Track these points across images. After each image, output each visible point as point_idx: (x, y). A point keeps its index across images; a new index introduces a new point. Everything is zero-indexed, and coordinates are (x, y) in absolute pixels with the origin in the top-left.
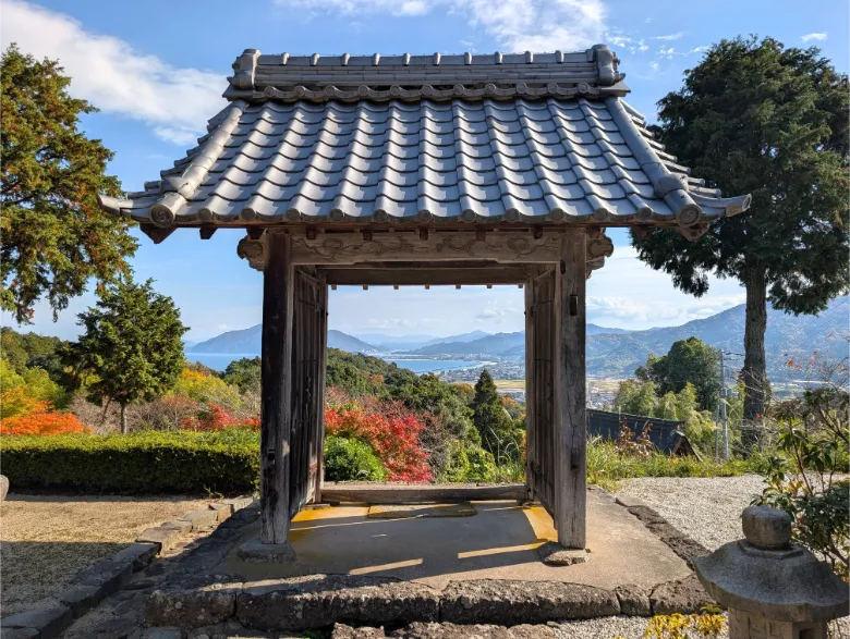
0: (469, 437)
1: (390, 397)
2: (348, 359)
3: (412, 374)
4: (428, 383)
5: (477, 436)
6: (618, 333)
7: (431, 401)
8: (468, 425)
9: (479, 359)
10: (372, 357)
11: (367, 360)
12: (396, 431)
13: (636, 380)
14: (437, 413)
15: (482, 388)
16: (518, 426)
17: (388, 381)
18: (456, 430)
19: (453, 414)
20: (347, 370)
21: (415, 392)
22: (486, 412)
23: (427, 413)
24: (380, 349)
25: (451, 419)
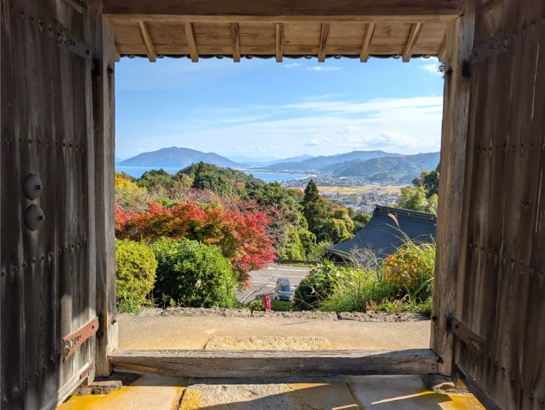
0: (301, 223)
1: (248, 197)
2: (220, 172)
3: (263, 182)
4: (273, 188)
5: (306, 223)
7: (276, 200)
8: (300, 216)
9: (306, 173)
10: (237, 171)
11: (233, 172)
12: (250, 224)
13: (413, 187)
14: (279, 208)
15: (310, 192)
16: (332, 217)
17: (248, 187)
18: (292, 219)
19: (290, 209)
20: (219, 179)
21: (265, 194)
22: (312, 207)
23: (273, 208)
24: (243, 165)
25: (288, 211)
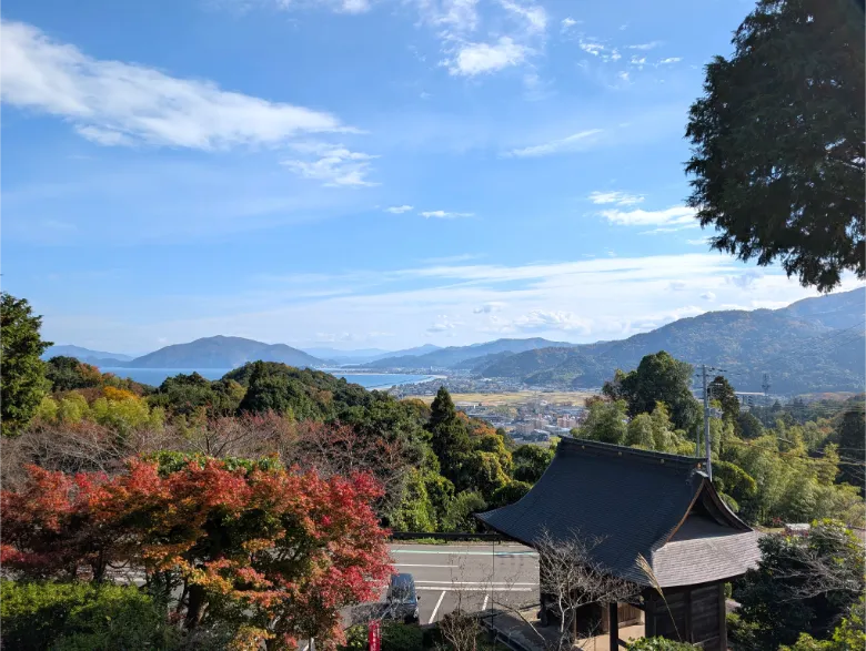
0: (428, 464)
1: (338, 422)
2: (294, 375)
3: (361, 389)
4: (382, 404)
5: (436, 463)
6: (565, 346)
7: (385, 425)
8: (426, 450)
9: (430, 373)
10: (320, 372)
11: (315, 374)
12: (338, 500)
13: (604, 397)
14: (392, 439)
15: (440, 407)
16: (477, 448)
17: (337, 397)
18: (413, 458)
19: (410, 439)
20: (289, 388)
21: (366, 414)
22: (445, 433)
23: (380, 441)
24: (331, 362)
25: (407, 445)
